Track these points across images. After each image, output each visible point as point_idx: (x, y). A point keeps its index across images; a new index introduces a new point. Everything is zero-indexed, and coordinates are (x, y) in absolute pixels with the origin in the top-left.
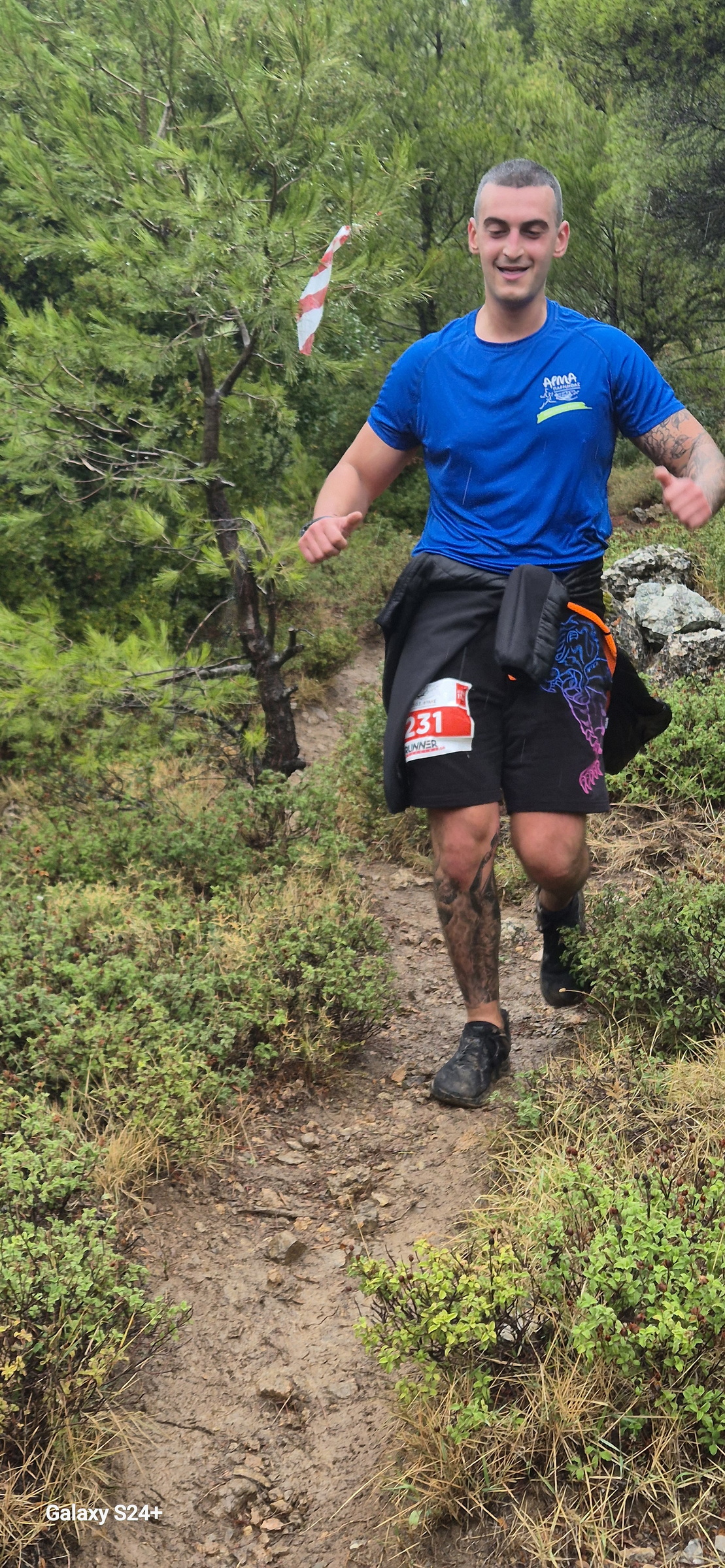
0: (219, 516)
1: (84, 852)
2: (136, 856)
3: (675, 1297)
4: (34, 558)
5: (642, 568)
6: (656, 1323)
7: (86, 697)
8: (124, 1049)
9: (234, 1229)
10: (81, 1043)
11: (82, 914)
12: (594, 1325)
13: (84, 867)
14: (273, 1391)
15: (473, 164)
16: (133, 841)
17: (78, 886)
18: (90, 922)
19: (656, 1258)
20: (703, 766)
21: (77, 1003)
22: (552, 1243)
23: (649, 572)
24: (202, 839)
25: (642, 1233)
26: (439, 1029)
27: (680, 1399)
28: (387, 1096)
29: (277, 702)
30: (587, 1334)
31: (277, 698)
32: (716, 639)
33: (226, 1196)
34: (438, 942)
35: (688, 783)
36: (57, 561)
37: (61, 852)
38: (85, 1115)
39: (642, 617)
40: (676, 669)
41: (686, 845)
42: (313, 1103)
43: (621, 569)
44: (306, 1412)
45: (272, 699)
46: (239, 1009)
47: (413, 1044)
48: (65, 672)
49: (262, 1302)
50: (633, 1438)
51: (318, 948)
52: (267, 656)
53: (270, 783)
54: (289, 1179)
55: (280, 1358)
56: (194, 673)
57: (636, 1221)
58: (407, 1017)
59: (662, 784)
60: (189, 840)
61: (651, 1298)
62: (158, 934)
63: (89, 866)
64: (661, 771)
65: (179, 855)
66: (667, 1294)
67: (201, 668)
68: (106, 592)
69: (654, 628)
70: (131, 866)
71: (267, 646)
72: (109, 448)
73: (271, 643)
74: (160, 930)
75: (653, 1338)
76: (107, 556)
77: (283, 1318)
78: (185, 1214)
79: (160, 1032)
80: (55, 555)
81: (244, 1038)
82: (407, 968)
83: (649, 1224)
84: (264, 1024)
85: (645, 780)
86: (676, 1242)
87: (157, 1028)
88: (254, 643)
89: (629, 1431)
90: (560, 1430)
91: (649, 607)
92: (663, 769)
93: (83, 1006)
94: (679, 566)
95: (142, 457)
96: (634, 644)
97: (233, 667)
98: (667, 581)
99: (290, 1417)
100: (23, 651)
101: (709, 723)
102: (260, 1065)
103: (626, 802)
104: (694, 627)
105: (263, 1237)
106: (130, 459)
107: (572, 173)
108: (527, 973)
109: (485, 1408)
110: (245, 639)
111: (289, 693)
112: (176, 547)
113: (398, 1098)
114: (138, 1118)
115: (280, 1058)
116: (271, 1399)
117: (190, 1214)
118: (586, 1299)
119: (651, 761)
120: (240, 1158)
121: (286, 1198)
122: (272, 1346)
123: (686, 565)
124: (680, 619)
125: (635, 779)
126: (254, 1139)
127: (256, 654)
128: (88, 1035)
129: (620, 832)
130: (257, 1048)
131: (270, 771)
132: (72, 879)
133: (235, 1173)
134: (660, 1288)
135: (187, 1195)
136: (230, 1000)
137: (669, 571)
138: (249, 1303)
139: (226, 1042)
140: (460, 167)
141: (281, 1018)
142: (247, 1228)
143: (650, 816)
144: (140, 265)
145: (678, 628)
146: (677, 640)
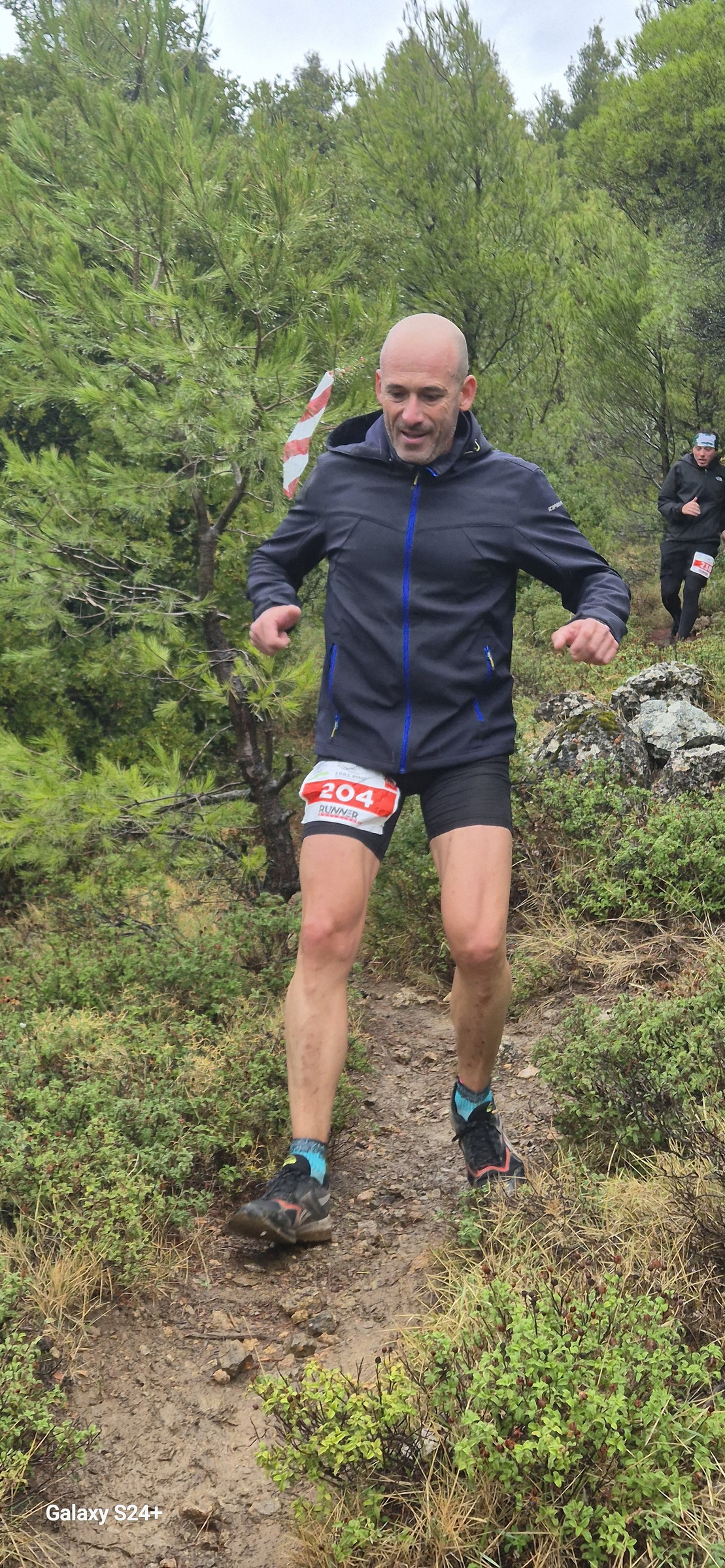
0: (216, 647)
1: (82, 978)
2: (131, 980)
3: (557, 1413)
4: (55, 689)
5: (653, 684)
6: (536, 1438)
7: (84, 825)
8: (75, 1174)
9: (179, 1352)
10: (31, 1169)
11: (64, 1040)
12: (474, 1442)
13: (81, 992)
14: (195, 1511)
15: (512, 293)
16: (128, 966)
17: (66, 1010)
18: (69, 1048)
19: (540, 1374)
20: (701, 880)
21: (30, 1129)
22: (440, 1361)
23: (661, 689)
24: (197, 964)
25: (528, 1351)
26: (417, 1147)
27: (561, 1515)
28: (353, 1216)
29: (277, 826)
30: (467, 1451)
31: (276, 822)
32: (718, 754)
33: (175, 1318)
34: (431, 1061)
35: (686, 899)
36: (81, 691)
37: (58, 978)
38: (35, 1239)
39: (646, 733)
40: (679, 784)
41: (684, 959)
43: (632, 686)
44: (225, 1534)
45: (270, 825)
46: (207, 1133)
47: (389, 1164)
48: (66, 802)
49: (197, 1424)
50: (516, 1554)
52: (264, 782)
53: (267, 906)
54: (242, 1301)
55: (208, 1479)
56: (194, 800)
57: (523, 1337)
58: (387, 1136)
59: (662, 899)
60: (184, 964)
61: (531, 1414)
62: (133, 1059)
63: (87, 991)
64: (659, 885)
65: (175, 979)
66: (548, 1409)
67: (202, 794)
68: (128, 720)
69: (659, 744)
70: (126, 991)
71: (265, 772)
72: (106, 585)
73: (269, 768)
74: (136, 1055)
75: (529, 1455)
76: (125, 685)
77: (216, 1439)
78: (130, 1337)
79: (111, 1157)
80: (79, 686)
81: (207, 1161)
82: (395, 1087)
83: (536, 1341)
84: (230, 1146)
85: (645, 895)
86: (562, 1357)
87: (108, 1153)
88: (252, 769)
89: (513, 1548)
90: (441, 1545)
91: (654, 723)
92: (662, 884)
93: (36, 1132)
94: (690, 682)
95: (139, 593)
96: (638, 761)
97: (233, 793)
98: (679, 697)
99: (208, 1537)
100: (28, 781)
101: (708, 837)
102: (224, 1188)
103: (627, 917)
104: (698, 742)
105: (210, 1358)
106: (130, 595)
107: (617, 296)
108: (513, 1090)
109: (371, 1525)
110: (243, 766)
111: (288, 818)
112: (176, 677)
113: (365, 1218)
114: (83, 1242)
115: (243, 1181)
116: (193, 1518)
117: (136, 1337)
118: (469, 1417)
119: (651, 876)
120: (195, 1280)
121: (236, 1320)
122: (201, 1467)
123: (697, 681)
124: (684, 735)
125: (634, 894)
126: (212, 1262)
127: (254, 780)
128: (38, 1161)
129: (619, 947)
130: (222, 1170)
131: (267, 894)
132: (62, 1005)
133: (188, 1295)
134: (539, 1405)
135: (134, 1319)
136: (196, 1122)
137: (680, 687)
138: (184, 1425)
139: (185, 1165)
140: (501, 295)
141: (246, 1140)
142: (193, 1351)
143: (650, 931)
144: (127, 410)
145: (682, 744)
146: (679, 756)
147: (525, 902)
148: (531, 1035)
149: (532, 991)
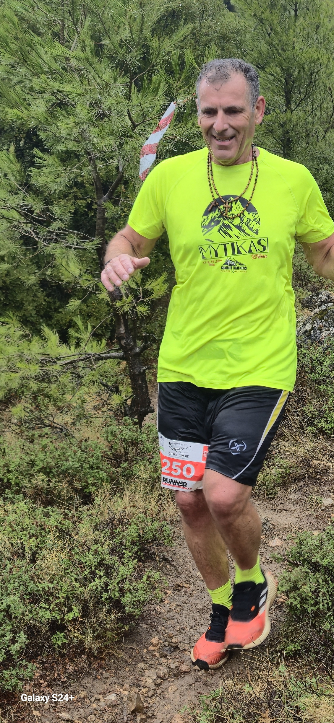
31: (138, 373)
42: (89, 674)
45: (134, 373)
51: (109, 560)
52: (132, 349)
53: (127, 425)
67: (97, 354)
71: (132, 343)
88: (124, 341)
97: (113, 354)
110: (119, 339)
111: (144, 371)
127: (125, 348)
130: (55, 636)
131: (129, 417)
147: (285, 422)
148: (280, 511)
149: (284, 479)
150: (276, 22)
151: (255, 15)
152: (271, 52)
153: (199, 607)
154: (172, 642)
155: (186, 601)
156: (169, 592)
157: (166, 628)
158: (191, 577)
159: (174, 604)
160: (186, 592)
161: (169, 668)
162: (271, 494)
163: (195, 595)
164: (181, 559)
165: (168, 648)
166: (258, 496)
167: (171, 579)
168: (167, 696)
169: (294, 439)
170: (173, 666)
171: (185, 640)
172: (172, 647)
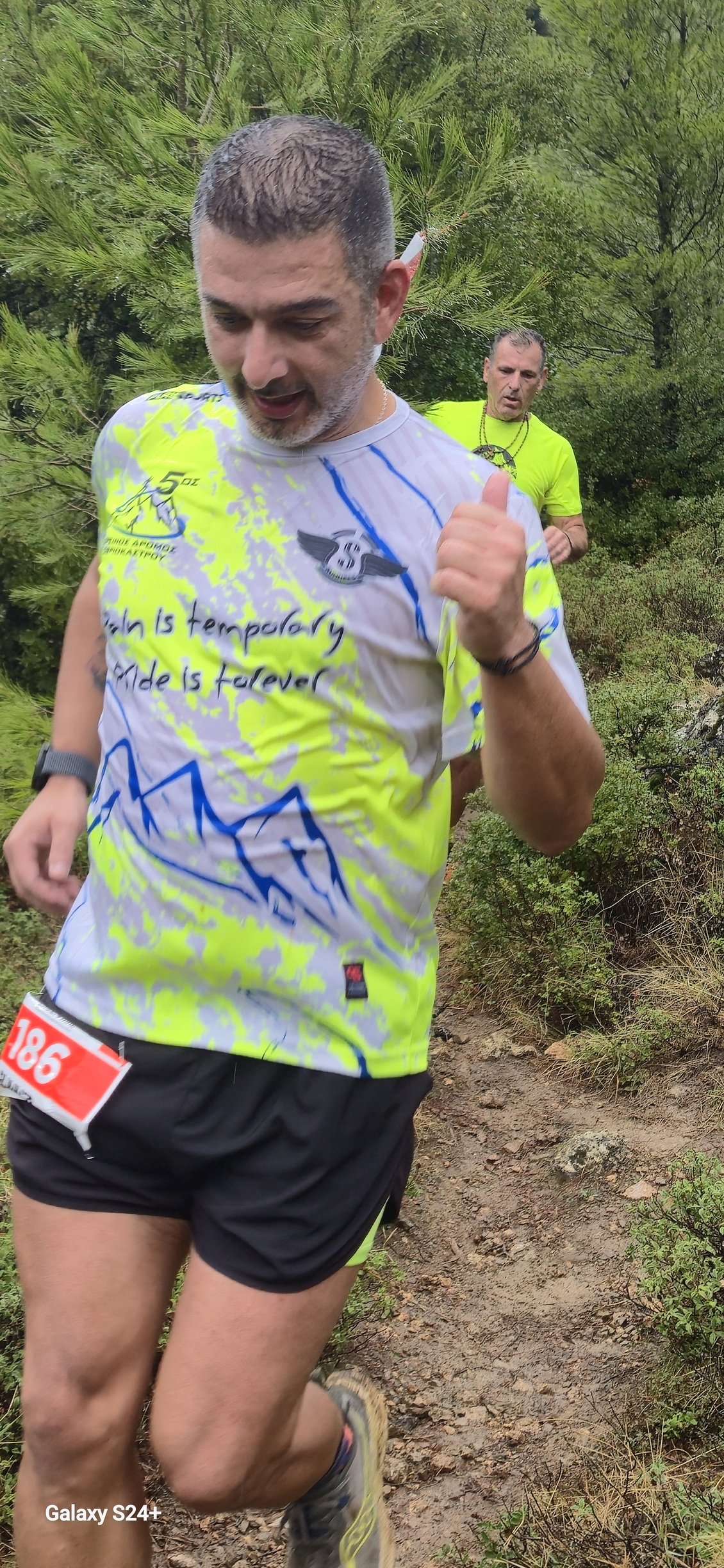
140: (701, 162)
147: (660, 927)
148: (650, 1121)
149: (657, 1053)
150: (639, 56)
151: (594, 42)
152: (628, 122)
153: (474, 1328)
154: (414, 1405)
155: (444, 1316)
156: (408, 1296)
157: (400, 1374)
158: (455, 1263)
159: (419, 1322)
160: (443, 1295)
161: (409, 1460)
162: (628, 1084)
163: (463, 1302)
164: (434, 1225)
165: (406, 1417)
166: (601, 1087)
167: (413, 1267)
168: (405, 1521)
169: (680, 963)
170: (417, 1457)
171: (442, 1400)
172: (414, 1415)
